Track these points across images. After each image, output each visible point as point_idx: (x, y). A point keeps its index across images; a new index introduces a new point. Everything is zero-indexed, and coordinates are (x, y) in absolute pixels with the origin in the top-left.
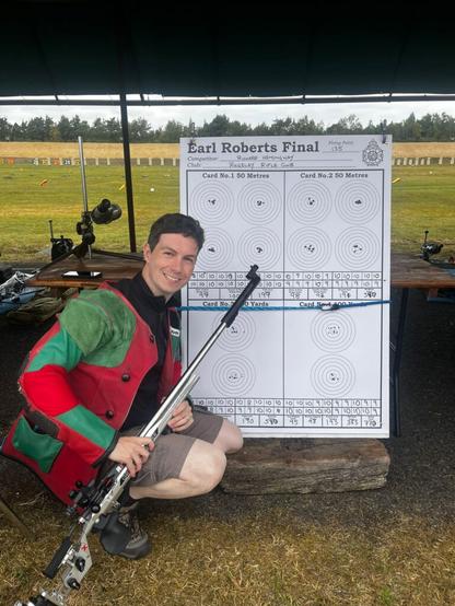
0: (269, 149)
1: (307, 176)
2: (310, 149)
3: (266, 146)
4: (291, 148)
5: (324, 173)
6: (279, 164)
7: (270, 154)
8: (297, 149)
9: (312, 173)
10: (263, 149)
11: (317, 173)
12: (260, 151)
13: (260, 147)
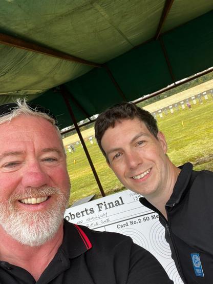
0: (89, 212)
1: (122, 226)
2: (117, 203)
3: (86, 210)
4: (103, 207)
5: (133, 220)
6: (99, 222)
7: (91, 216)
8: (108, 206)
9: (125, 223)
10: (85, 213)
11: (128, 221)
12: (83, 215)
13: (82, 212)
